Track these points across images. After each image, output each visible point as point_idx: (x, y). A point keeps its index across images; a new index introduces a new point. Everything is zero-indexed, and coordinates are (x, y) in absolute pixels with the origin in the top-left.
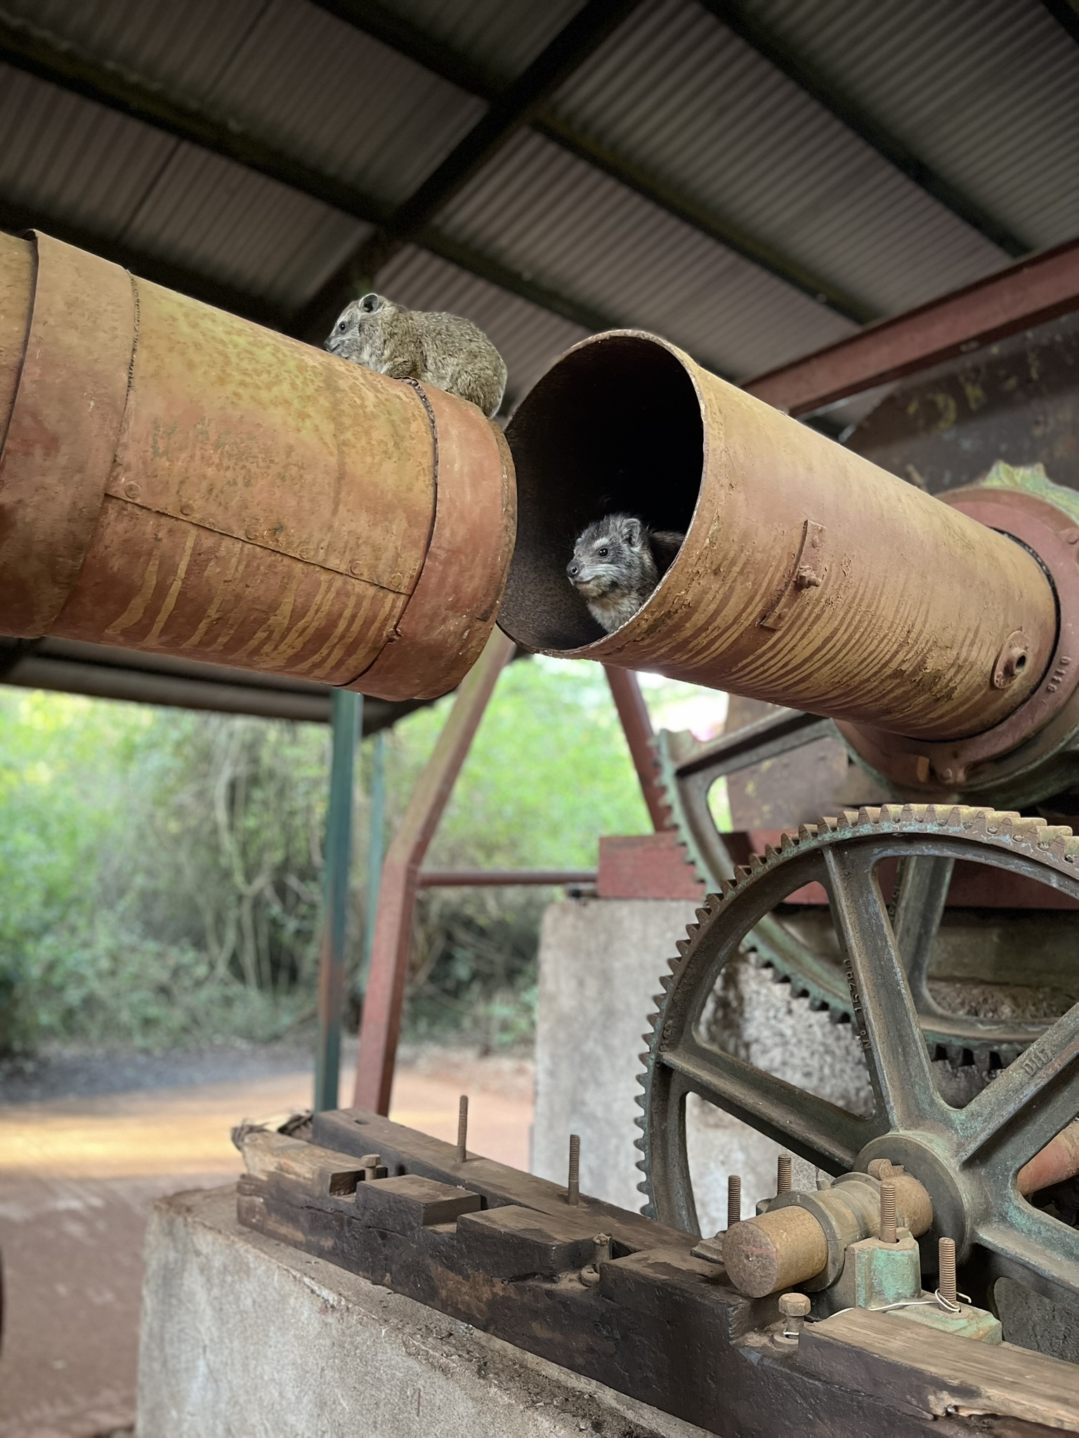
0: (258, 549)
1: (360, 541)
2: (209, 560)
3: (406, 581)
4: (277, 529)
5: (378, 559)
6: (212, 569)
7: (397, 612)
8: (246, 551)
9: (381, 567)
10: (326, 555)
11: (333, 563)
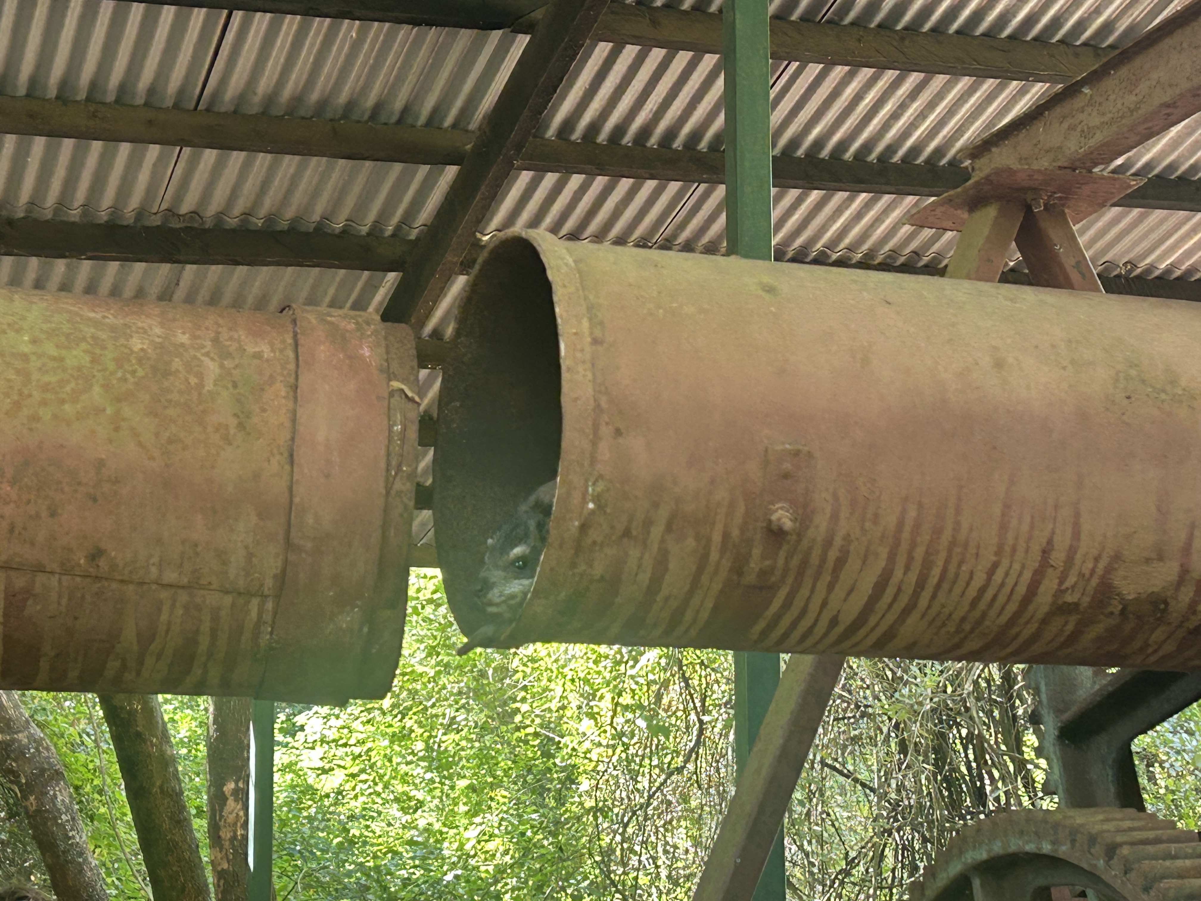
0: (78, 579)
1: (199, 549)
2: (25, 600)
3: (269, 583)
4: (95, 555)
5: (225, 563)
6: (32, 608)
7: (268, 617)
8: (65, 584)
9: (232, 572)
10: (160, 571)
11: (170, 576)
